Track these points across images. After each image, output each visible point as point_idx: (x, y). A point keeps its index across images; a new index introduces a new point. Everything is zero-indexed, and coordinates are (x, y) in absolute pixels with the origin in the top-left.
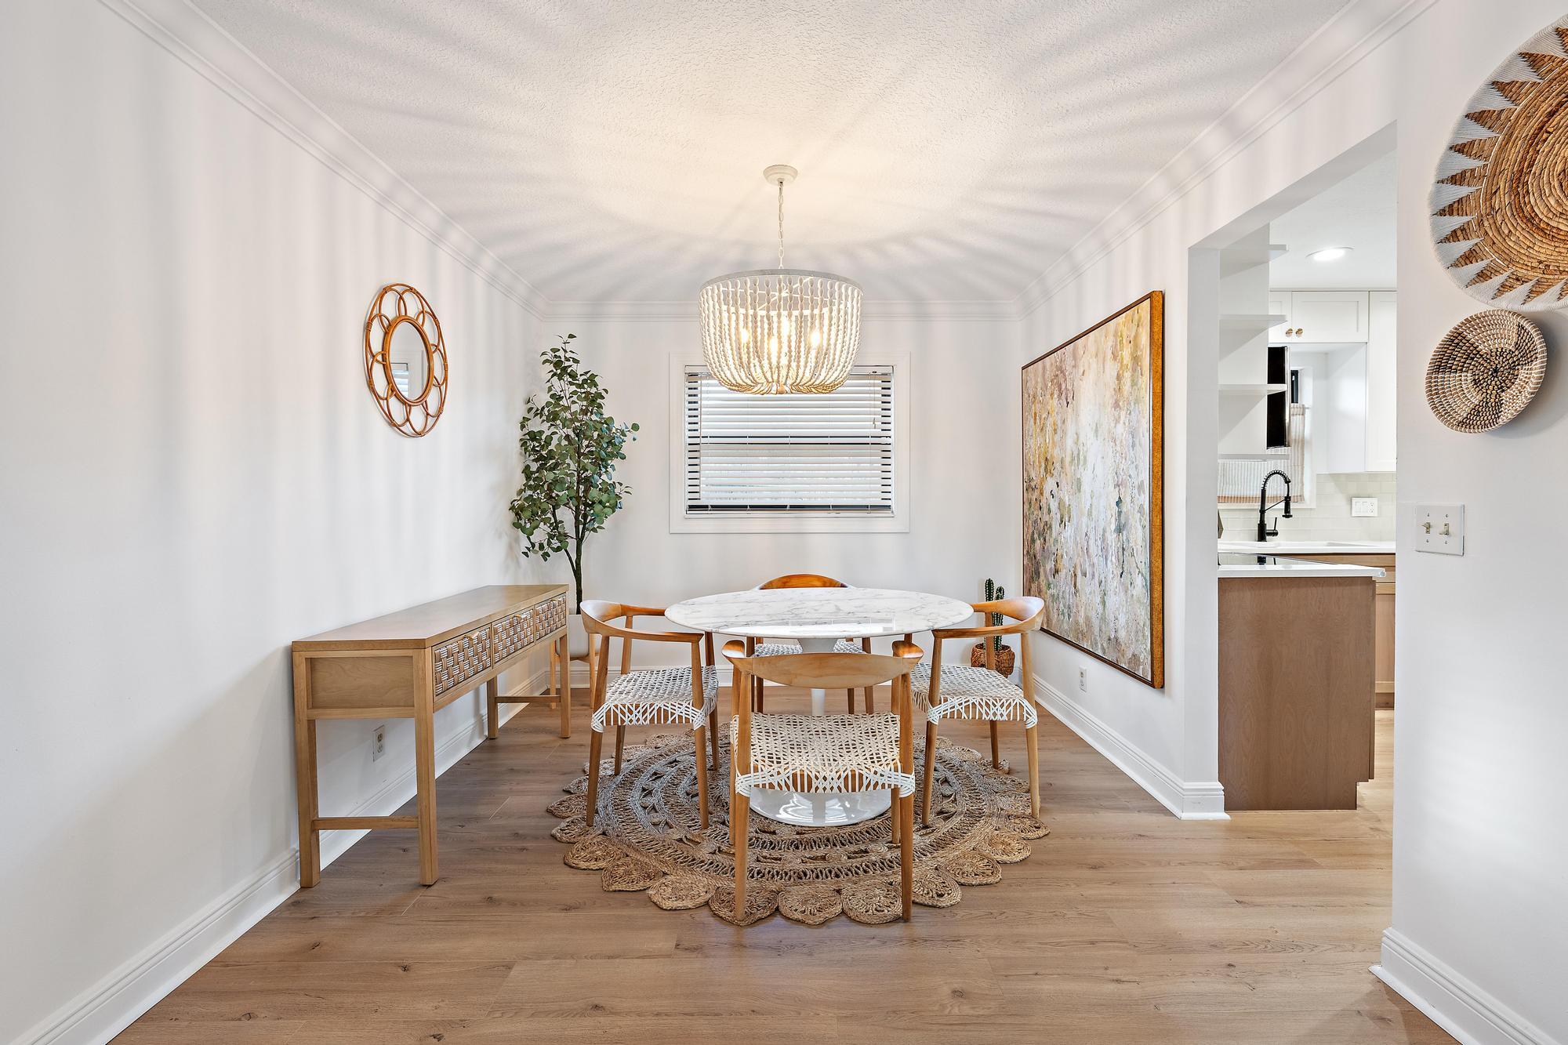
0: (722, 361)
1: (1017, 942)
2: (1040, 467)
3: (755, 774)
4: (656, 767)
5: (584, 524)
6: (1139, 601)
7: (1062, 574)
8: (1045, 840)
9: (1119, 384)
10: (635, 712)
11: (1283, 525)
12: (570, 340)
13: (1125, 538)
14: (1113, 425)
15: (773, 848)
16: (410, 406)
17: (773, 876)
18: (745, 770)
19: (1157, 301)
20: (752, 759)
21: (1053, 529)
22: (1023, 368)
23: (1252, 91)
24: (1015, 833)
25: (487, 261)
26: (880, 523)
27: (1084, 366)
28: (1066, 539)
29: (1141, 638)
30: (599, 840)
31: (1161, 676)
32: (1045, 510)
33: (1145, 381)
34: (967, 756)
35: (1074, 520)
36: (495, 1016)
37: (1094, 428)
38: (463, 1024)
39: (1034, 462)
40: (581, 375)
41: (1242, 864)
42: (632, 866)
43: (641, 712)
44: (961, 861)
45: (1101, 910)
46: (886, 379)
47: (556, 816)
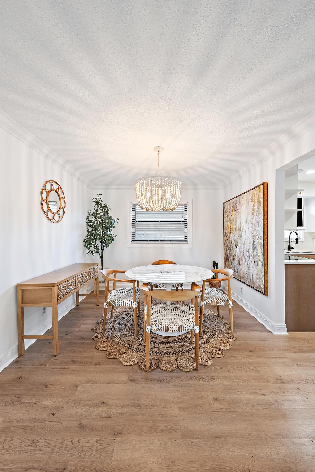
0: (141, 201)
1: (231, 379)
2: (229, 230)
3: (152, 326)
4: (123, 315)
5: (104, 245)
6: (260, 270)
7: (236, 260)
8: (235, 341)
9: (254, 208)
10: (117, 303)
11: (295, 246)
12: (100, 195)
13: (255, 252)
14: (251, 219)
15: (156, 344)
16: (54, 214)
17: (157, 354)
18: (149, 325)
19: (265, 185)
20: (151, 321)
21: (233, 248)
22: (224, 203)
23: (299, 123)
24: (227, 339)
25: (77, 174)
26: (184, 245)
27: (242, 203)
28: (237, 251)
29: (261, 281)
30: (106, 340)
31: (267, 292)
32: (230, 242)
33: (262, 208)
34: (210, 313)
35: (239, 245)
36: (72, 406)
37: (246, 220)
38: (62, 409)
39: (227, 229)
40: (103, 205)
41: (295, 350)
42: (115, 349)
43: (118, 302)
44: (212, 349)
45: (255, 367)
46: (186, 206)
47: (94, 332)
